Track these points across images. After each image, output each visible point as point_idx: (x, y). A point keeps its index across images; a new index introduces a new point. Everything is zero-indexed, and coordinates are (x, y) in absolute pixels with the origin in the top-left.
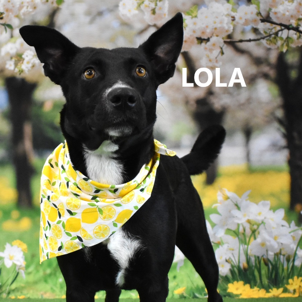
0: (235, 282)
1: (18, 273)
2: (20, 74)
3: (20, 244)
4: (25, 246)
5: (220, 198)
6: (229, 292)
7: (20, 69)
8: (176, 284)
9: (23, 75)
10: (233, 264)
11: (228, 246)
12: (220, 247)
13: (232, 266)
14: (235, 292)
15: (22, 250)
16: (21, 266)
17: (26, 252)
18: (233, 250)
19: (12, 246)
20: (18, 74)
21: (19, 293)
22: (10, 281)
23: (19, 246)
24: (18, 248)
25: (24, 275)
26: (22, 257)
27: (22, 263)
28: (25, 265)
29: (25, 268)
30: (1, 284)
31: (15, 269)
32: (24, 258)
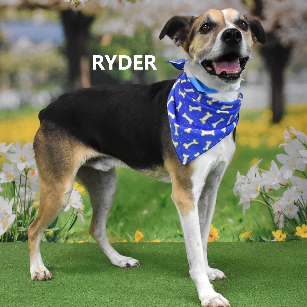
0: (304, 225)
1: (77, 217)
2: (76, 6)
3: (77, 187)
4: (83, 189)
5: (287, 137)
6: (297, 236)
7: (76, 2)
8: (242, 227)
9: (79, 8)
10: (301, 206)
11: (297, 188)
12: (288, 188)
13: (300, 209)
14: (303, 236)
15: (80, 193)
16: (79, 209)
17: (85, 195)
18: (302, 192)
20: (74, 7)
21: (78, 238)
22: (69, 225)
23: (76, 189)
24: (76, 190)
25: (83, 220)
26: (80, 200)
27: (81, 206)
28: (84, 208)
29: (84, 212)
30: (58, 229)
31: (73, 213)
32: (82, 201)
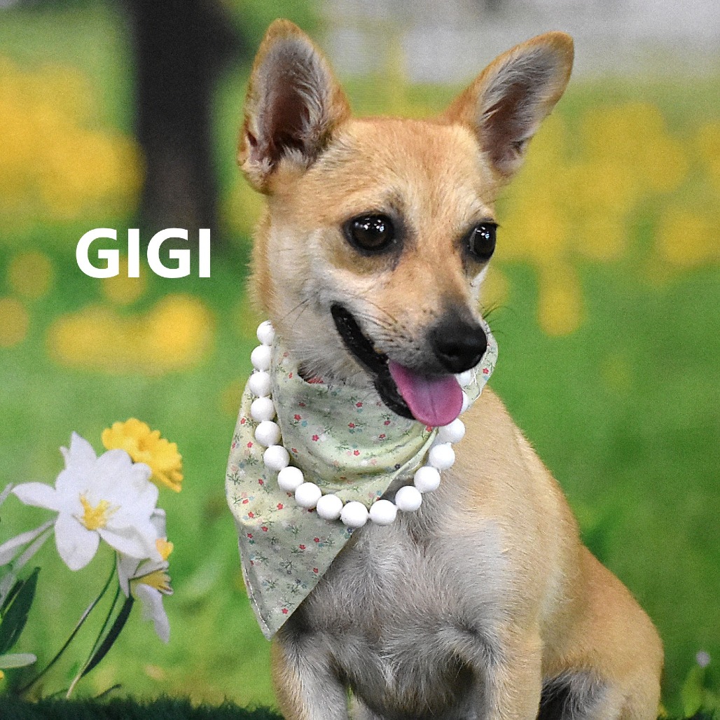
1: (130, 602)
3: (142, 446)
4: (169, 456)
15: (153, 480)
16: (142, 562)
17: (178, 488)
19: (100, 450)
22: (85, 646)
23: (137, 455)
24: (133, 462)
25: (163, 617)
26: (153, 516)
27: (153, 546)
28: (169, 558)
29: (167, 578)
30: (29, 659)
31: (114, 579)
32: (162, 522)
